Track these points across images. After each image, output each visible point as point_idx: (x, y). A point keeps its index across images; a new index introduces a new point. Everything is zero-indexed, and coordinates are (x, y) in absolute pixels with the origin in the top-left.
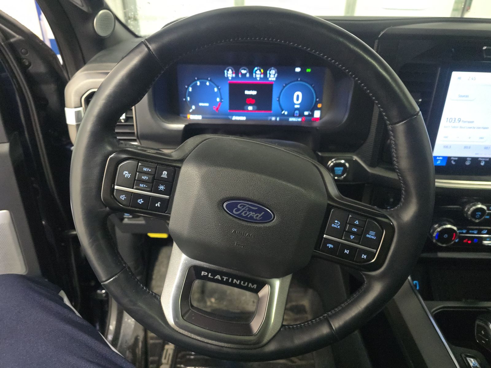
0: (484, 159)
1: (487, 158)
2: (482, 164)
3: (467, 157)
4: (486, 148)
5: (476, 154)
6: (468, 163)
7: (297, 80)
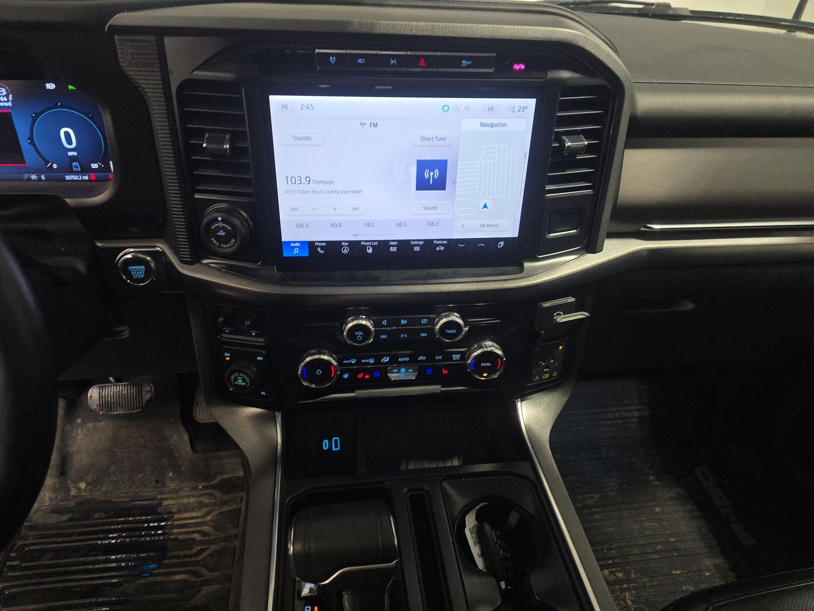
0: (370, 244)
1: (376, 241)
2: (370, 251)
3: (341, 242)
4: (368, 225)
5: (354, 235)
6: (345, 251)
7: (56, 107)
